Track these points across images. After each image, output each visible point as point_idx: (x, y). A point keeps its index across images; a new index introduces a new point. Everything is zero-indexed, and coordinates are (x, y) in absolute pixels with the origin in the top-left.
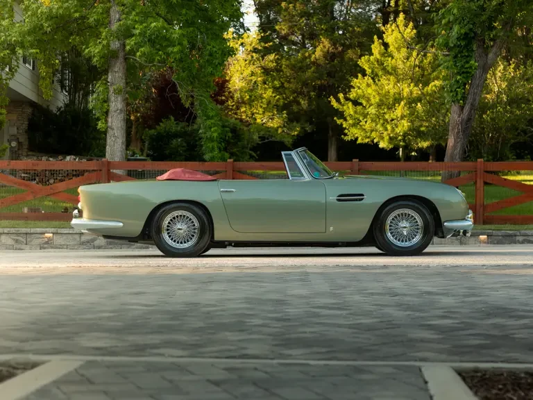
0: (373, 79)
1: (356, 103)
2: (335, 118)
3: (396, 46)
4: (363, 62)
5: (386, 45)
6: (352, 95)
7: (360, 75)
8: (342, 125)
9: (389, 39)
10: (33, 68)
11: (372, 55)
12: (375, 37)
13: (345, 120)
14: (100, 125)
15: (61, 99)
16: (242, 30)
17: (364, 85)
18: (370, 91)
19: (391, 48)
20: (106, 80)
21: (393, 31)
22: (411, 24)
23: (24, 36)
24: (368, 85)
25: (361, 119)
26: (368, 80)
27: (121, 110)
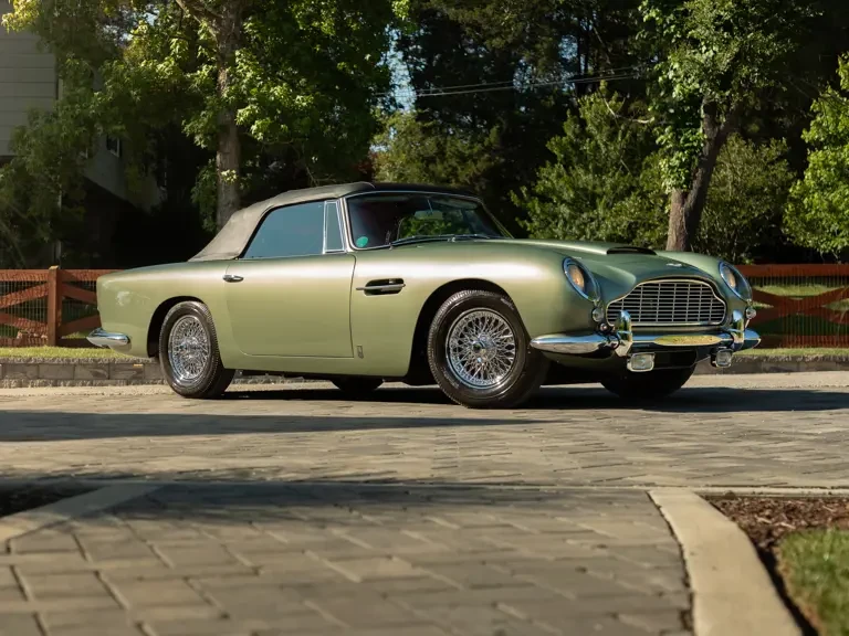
0: (566, 167)
1: (544, 199)
2: (517, 219)
3: (596, 123)
4: (553, 145)
5: (583, 123)
6: (539, 189)
7: (548, 162)
8: (526, 227)
9: (588, 115)
10: (121, 154)
11: (565, 135)
12: (568, 112)
13: (530, 221)
14: (206, 223)
15: (156, 196)
16: (392, 108)
17: (554, 175)
18: (561, 183)
19: (590, 127)
20: (214, 163)
21: (591, 103)
22: (616, 95)
23: (106, 109)
24: (559, 176)
25: (550, 220)
26: (559, 167)
27: (233, 204)
